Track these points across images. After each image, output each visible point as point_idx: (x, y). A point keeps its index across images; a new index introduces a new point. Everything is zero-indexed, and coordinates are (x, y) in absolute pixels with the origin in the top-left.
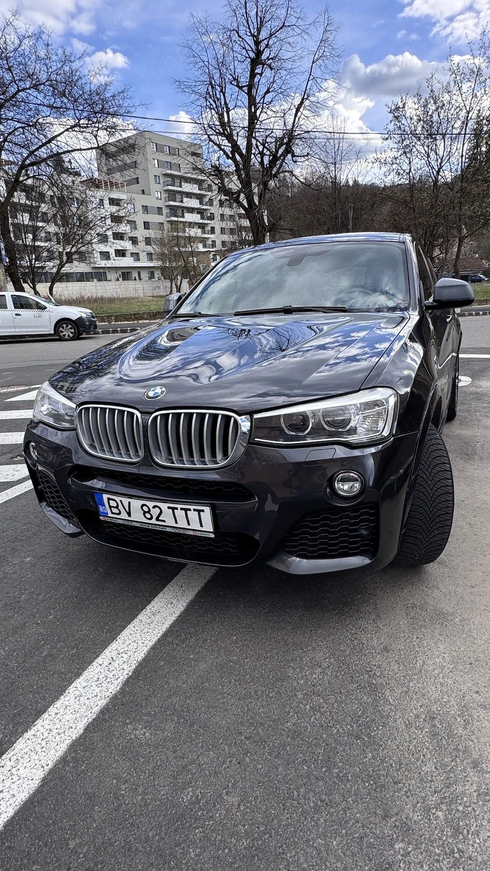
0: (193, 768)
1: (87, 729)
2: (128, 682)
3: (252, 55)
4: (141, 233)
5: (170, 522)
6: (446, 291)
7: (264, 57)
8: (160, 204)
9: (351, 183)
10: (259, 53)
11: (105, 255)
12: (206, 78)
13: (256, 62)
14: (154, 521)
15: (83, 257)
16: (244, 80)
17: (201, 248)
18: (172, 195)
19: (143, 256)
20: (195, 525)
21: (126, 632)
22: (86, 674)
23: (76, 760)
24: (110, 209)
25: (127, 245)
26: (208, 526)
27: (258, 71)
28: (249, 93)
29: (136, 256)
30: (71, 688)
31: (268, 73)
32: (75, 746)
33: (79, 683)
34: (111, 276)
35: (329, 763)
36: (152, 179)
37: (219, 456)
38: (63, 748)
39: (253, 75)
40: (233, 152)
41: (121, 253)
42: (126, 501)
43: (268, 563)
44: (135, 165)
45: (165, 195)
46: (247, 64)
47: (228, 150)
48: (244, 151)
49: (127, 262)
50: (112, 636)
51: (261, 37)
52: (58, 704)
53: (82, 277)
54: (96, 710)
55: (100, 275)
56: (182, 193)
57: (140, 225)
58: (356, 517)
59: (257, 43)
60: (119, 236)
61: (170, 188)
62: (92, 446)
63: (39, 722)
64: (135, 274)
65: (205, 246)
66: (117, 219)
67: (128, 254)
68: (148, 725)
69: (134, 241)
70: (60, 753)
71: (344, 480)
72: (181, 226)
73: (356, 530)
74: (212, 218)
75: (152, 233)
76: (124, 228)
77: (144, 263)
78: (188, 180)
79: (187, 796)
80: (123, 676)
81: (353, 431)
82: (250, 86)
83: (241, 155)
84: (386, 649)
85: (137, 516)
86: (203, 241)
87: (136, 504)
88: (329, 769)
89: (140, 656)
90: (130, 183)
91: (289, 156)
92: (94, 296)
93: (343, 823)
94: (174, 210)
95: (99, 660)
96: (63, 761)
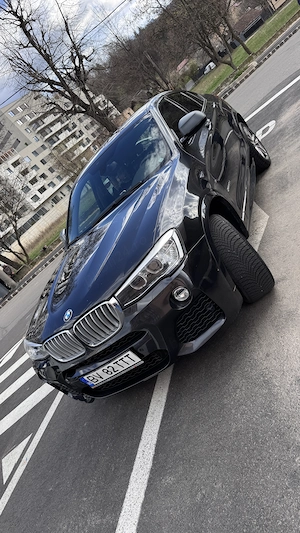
0: (198, 482)
1: (146, 494)
2: (154, 459)
3: (19, 23)
4: (44, 169)
5: (121, 369)
6: (186, 127)
7: (25, 17)
8: (40, 143)
9: (138, 32)
10: (21, 18)
11: (36, 198)
12: (5, 59)
13: (23, 26)
14: (114, 374)
15: (24, 209)
16: (25, 41)
17: (83, 149)
18: (43, 132)
19: (55, 181)
20: (131, 363)
21: (144, 432)
22: (135, 467)
23: (146, 512)
24: (16, 171)
25: (41, 183)
26: (137, 359)
27: (28, 28)
28: (34, 46)
29: (52, 184)
30: (131, 478)
31: (34, 25)
32: (143, 506)
33: (133, 474)
34: (47, 207)
35: (256, 438)
36: (25, 133)
37: (117, 325)
38: (139, 509)
39: (27, 33)
40: (52, 87)
41: (42, 190)
42: (94, 373)
43: (179, 355)
44: (9, 133)
45: (39, 136)
46: (19, 29)
47: (49, 88)
48: (58, 80)
49: (50, 191)
50: (139, 439)
51: (14, 8)
52: (129, 490)
53: (33, 221)
54: (146, 481)
55: (41, 212)
56: (47, 127)
57: (40, 165)
58: (199, 305)
59: (15, 14)
60: (34, 181)
61: (39, 129)
62: (63, 358)
63: (124, 504)
64: (60, 195)
65: (84, 146)
66: (25, 173)
67: (46, 187)
68: (171, 474)
69: (43, 176)
70: (139, 513)
71: (178, 293)
72: (62, 146)
73: (205, 310)
74: (75, 126)
75: (49, 164)
76: (33, 174)
77: (59, 184)
78: (45, 115)
79: (199, 496)
80: (151, 457)
81: (166, 266)
82: (31, 42)
83: (57, 84)
84: (268, 355)
85: (106, 377)
86: (81, 143)
87: (100, 371)
88: (257, 442)
89: (155, 441)
90: (15, 146)
91: (84, 60)
92: (48, 226)
93: (270, 464)
94: (50, 140)
95: (138, 456)
96: (141, 515)
